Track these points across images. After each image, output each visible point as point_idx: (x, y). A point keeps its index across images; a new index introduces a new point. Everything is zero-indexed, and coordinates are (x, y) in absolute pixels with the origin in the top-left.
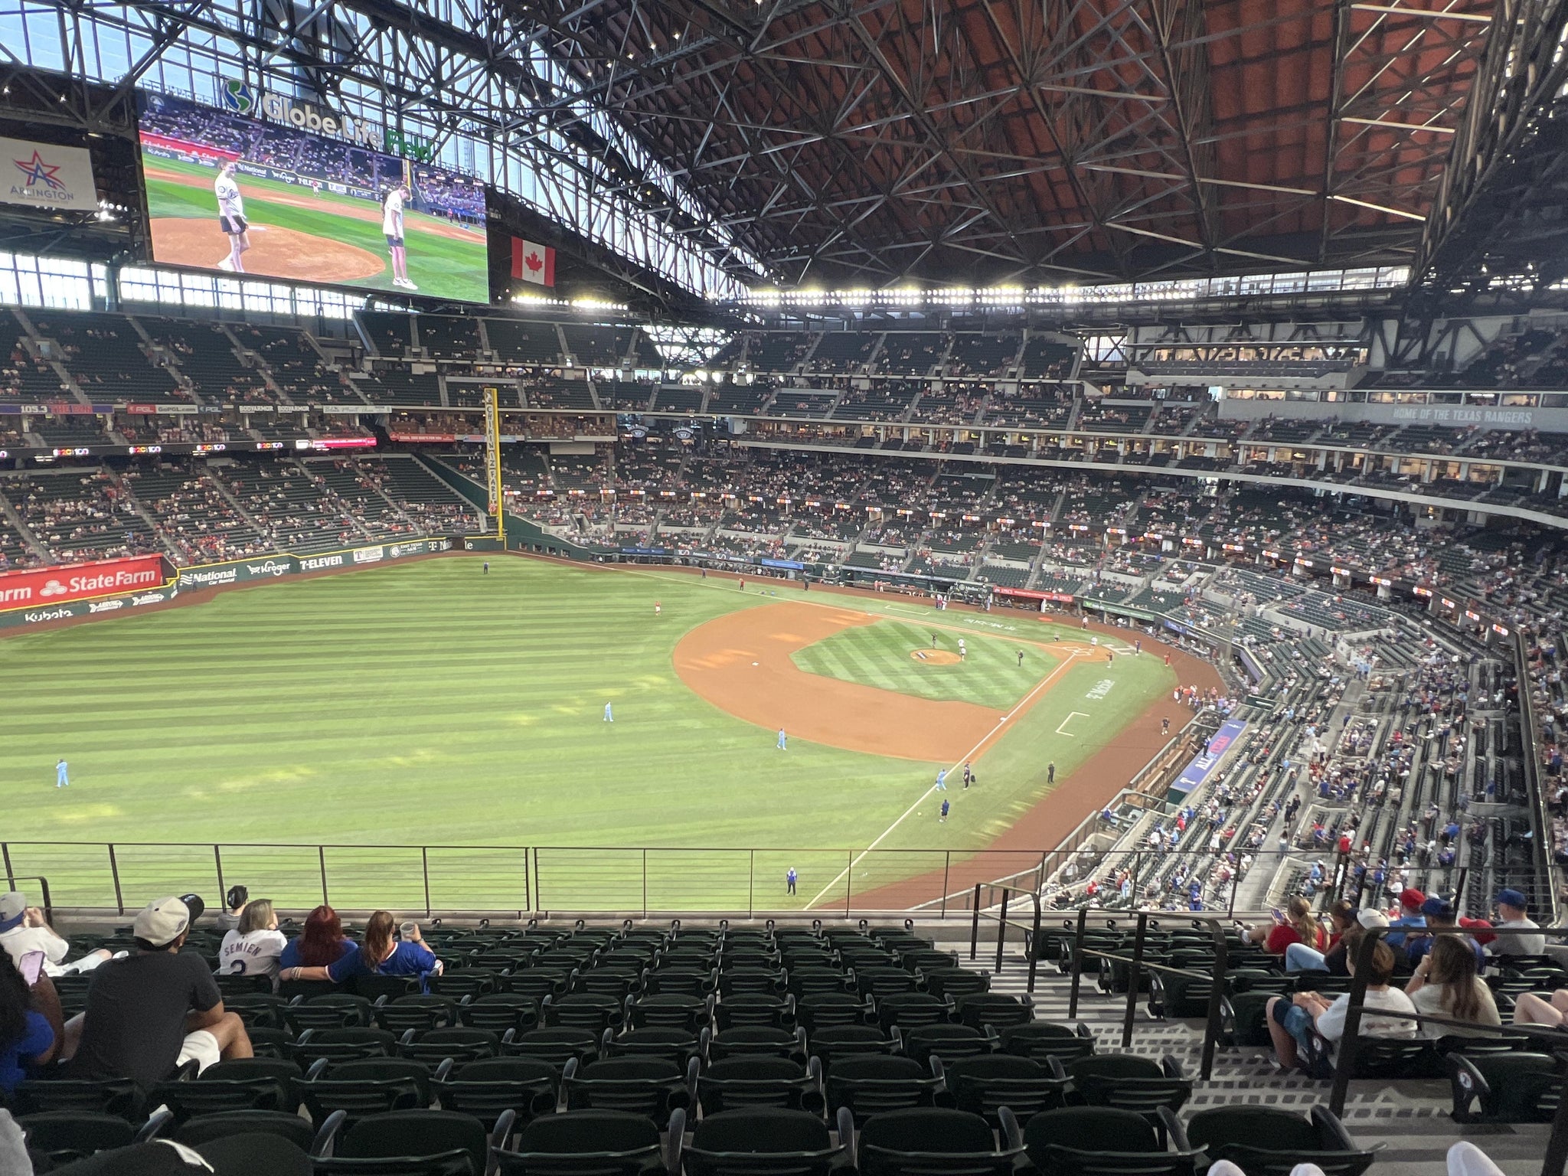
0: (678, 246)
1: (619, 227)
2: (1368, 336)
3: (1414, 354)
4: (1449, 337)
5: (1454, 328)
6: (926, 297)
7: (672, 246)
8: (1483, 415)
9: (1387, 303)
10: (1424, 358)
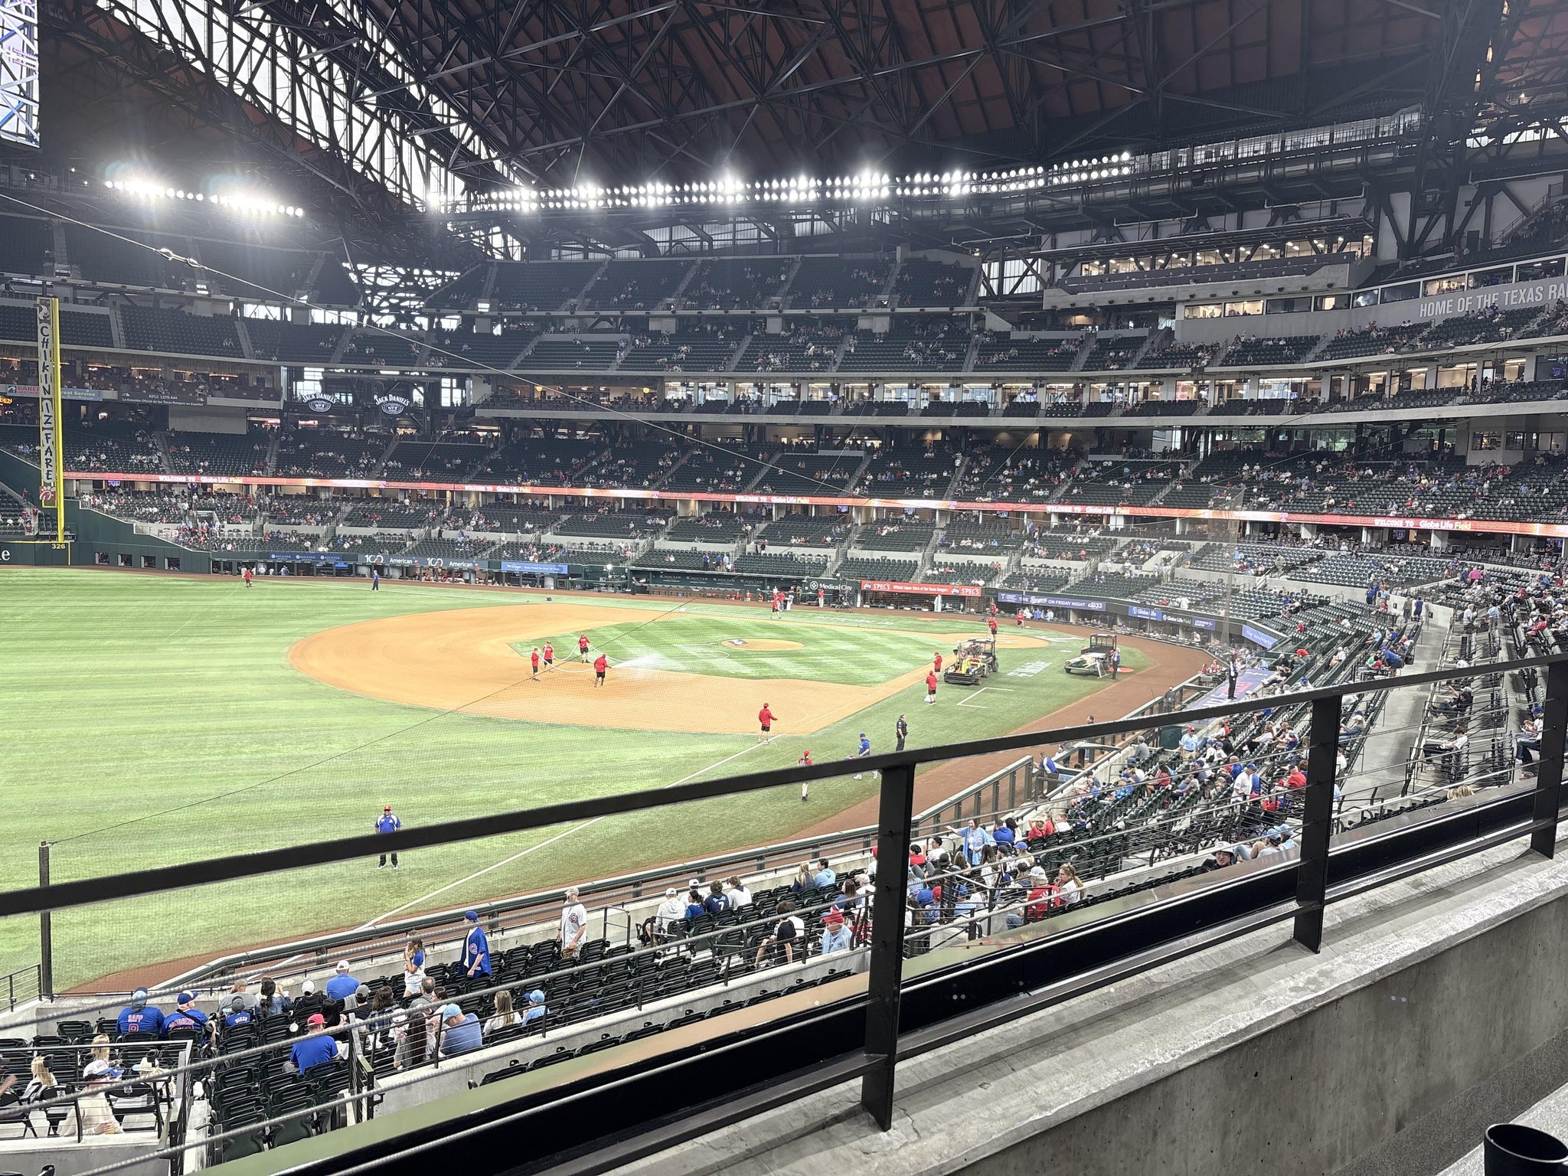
0: (384, 126)
1: (283, 81)
2: (1371, 216)
3: (1438, 233)
4: (1481, 209)
5: (1487, 194)
6: (753, 192)
7: (376, 124)
8: (1545, 292)
9: (1396, 163)
10: (1451, 240)
